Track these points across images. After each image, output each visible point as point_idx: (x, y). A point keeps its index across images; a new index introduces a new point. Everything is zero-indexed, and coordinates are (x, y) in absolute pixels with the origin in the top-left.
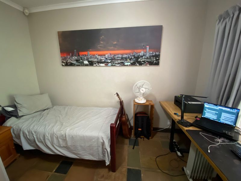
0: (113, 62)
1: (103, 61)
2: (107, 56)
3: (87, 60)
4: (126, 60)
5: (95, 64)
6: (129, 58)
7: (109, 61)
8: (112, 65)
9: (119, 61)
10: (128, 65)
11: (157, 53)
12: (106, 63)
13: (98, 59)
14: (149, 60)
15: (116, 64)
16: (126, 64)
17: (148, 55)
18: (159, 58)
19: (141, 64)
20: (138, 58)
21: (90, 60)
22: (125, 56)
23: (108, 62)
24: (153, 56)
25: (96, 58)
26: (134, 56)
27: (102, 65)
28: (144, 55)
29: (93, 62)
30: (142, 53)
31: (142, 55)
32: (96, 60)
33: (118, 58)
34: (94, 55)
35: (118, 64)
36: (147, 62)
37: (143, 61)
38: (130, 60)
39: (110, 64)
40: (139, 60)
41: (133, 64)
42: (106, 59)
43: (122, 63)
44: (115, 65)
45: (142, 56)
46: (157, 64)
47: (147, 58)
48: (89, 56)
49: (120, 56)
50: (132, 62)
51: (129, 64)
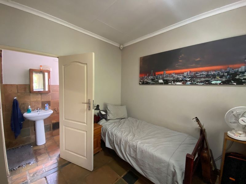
0: (194, 80)
1: (181, 79)
2: (185, 74)
3: (162, 79)
4: (215, 78)
5: (170, 83)
6: (218, 75)
7: (188, 79)
8: (192, 84)
9: (203, 79)
10: (216, 84)
12: (184, 82)
13: (174, 77)
15: (197, 82)
16: (213, 82)
19: (240, 83)
20: (235, 74)
21: (165, 79)
23: (187, 81)
25: (172, 76)
26: (228, 73)
27: (178, 83)
29: (169, 80)
30: (242, 69)
31: (244, 71)
32: (172, 79)
33: (201, 76)
34: (170, 74)
35: (201, 82)
38: (221, 77)
39: (189, 83)
40: (237, 77)
41: (226, 83)
42: (185, 77)
43: (207, 81)
44: (195, 84)
45: (243, 73)
48: (165, 76)
49: (205, 73)
50: (224, 79)
51: (219, 82)
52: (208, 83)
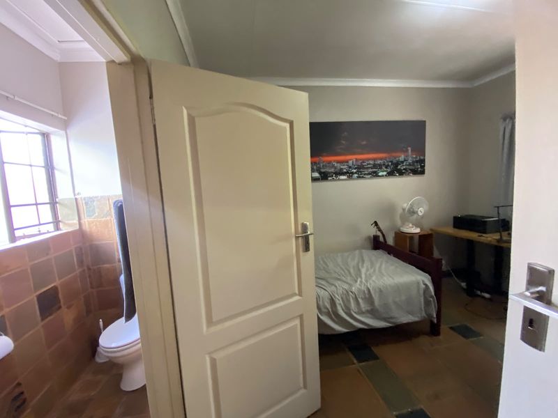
0: (361, 172)
1: (345, 170)
2: (350, 162)
3: (317, 170)
4: (381, 168)
5: (330, 177)
6: (384, 165)
7: (355, 171)
8: (359, 177)
9: (370, 170)
10: (383, 176)
11: (422, 158)
12: (350, 175)
13: (335, 168)
14: (411, 167)
15: (365, 174)
16: (380, 174)
17: (410, 161)
18: (424, 164)
19: (401, 173)
20: (397, 164)
21: (323, 170)
22: (379, 162)
23: (353, 173)
24: (417, 162)
25: (333, 166)
26: (392, 162)
27: (342, 177)
28: (405, 160)
29: (330, 173)
30: (402, 158)
31: (403, 160)
32: (333, 170)
33: (369, 166)
34: (330, 162)
35: (369, 174)
36: (410, 170)
37: (404, 169)
38: (386, 168)
39: (356, 175)
40: (399, 167)
41: (390, 174)
42: (350, 167)
43: (375, 172)
44: (363, 177)
45: (402, 162)
46: (422, 172)
47: (410, 165)
48: (322, 165)
49: (371, 162)
50: (389, 170)
51: (385, 173)
52: (375, 175)
